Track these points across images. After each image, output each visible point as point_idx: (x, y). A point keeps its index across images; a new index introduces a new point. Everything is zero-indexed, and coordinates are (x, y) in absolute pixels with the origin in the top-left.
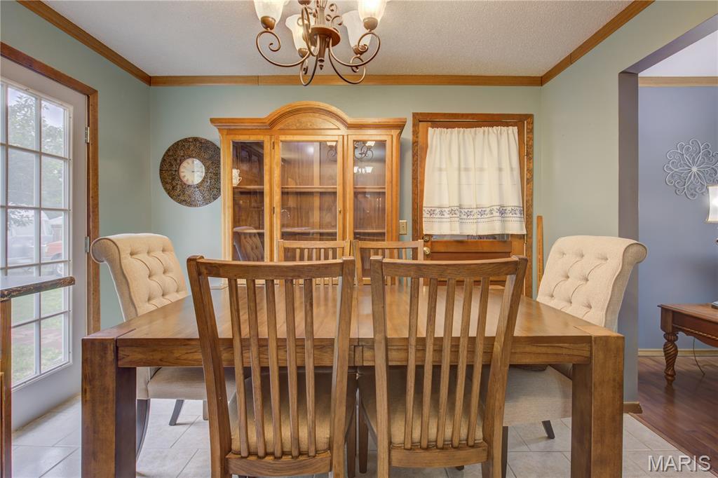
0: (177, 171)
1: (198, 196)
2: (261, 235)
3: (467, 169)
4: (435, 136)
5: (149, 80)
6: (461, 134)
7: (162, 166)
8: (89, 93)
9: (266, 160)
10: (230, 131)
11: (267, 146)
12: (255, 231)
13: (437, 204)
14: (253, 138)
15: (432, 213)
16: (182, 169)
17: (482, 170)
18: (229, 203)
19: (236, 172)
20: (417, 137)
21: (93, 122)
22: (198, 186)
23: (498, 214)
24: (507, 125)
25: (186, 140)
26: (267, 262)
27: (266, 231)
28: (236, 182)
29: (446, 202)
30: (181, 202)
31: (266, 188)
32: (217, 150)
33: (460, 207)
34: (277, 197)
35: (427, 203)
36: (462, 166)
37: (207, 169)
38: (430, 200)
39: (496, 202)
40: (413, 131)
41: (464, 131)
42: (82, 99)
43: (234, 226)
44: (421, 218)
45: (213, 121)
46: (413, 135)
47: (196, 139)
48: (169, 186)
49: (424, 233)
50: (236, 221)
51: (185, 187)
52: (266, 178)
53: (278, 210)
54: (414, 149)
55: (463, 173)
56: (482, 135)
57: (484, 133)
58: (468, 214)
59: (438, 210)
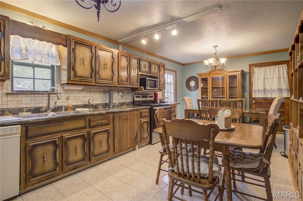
0: (189, 84)
1: (193, 89)
2: (207, 97)
3: (267, 79)
4: (256, 70)
5: (183, 65)
7: (186, 83)
8: (176, 72)
9: (208, 81)
10: (200, 76)
11: (208, 78)
12: (206, 97)
13: (257, 89)
14: (205, 77)
15: (255, 91)
16: (190, 83)
17: (273, 78)
18: (201, 91)
19: (202, 84)
20: (251, 71)
21: (176, 77)
22: (193, 87)
23: (277, 91)
24: (283, 64)
25: (191, 77)
26: (209, 99)
27: (208, 97)
28: (202, 86)
29: (260, 88)
30: (190, 90)
31: (208, 87)
32: (198, 79)
33: (265, 89)
34: (211, 89)
35: (253, 89)
36: (266, 78)
37: (195, 83)
38: (254, 88)
39: (277, 88)
40: (249, 69)
41: (266, 68)
42: (174, 73)
43: (202, 96)
44: (252, 93)
45: (197, 74)
46: (249, 70)
47: (193, 76)
48: (188, 87)
49: (253, 97)
50: (202, 95)
51: (191, 87)
52: (208, 85)
53: (211, 92)
54: (249, 74)
55: (266, 80)
56: (273, 68)
57: (273, 67)
58: (268, 92)
59: (257, 91)
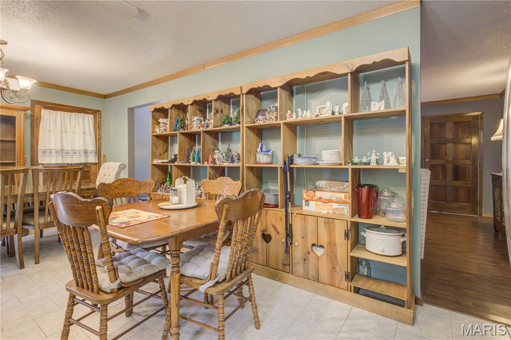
3: (66, 132)
4: (46, 114)
6: (62, 115)
13: (47, 148)
15: (44, 152)
17: (74, 133)
20: (34, 113)
23: (83, 154)
24: (88, 113)
29: (53, 147)
33: (62, 150)
35: (41, 147)
36: (63, 130)
39: (82, 148)
44: (37, 154)
46: (31, 111)
49: (39, 163)
54: (31, 119)
55: (64, 134)
56: (74, 117)
57: (76, 115)
58: (67, 153)
59: (48, 151)
